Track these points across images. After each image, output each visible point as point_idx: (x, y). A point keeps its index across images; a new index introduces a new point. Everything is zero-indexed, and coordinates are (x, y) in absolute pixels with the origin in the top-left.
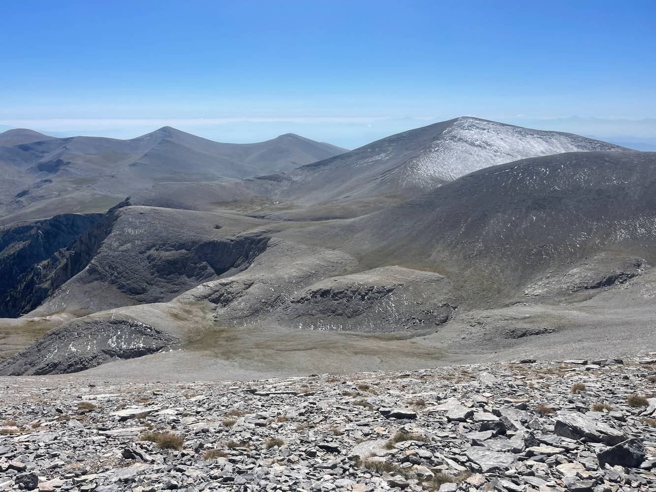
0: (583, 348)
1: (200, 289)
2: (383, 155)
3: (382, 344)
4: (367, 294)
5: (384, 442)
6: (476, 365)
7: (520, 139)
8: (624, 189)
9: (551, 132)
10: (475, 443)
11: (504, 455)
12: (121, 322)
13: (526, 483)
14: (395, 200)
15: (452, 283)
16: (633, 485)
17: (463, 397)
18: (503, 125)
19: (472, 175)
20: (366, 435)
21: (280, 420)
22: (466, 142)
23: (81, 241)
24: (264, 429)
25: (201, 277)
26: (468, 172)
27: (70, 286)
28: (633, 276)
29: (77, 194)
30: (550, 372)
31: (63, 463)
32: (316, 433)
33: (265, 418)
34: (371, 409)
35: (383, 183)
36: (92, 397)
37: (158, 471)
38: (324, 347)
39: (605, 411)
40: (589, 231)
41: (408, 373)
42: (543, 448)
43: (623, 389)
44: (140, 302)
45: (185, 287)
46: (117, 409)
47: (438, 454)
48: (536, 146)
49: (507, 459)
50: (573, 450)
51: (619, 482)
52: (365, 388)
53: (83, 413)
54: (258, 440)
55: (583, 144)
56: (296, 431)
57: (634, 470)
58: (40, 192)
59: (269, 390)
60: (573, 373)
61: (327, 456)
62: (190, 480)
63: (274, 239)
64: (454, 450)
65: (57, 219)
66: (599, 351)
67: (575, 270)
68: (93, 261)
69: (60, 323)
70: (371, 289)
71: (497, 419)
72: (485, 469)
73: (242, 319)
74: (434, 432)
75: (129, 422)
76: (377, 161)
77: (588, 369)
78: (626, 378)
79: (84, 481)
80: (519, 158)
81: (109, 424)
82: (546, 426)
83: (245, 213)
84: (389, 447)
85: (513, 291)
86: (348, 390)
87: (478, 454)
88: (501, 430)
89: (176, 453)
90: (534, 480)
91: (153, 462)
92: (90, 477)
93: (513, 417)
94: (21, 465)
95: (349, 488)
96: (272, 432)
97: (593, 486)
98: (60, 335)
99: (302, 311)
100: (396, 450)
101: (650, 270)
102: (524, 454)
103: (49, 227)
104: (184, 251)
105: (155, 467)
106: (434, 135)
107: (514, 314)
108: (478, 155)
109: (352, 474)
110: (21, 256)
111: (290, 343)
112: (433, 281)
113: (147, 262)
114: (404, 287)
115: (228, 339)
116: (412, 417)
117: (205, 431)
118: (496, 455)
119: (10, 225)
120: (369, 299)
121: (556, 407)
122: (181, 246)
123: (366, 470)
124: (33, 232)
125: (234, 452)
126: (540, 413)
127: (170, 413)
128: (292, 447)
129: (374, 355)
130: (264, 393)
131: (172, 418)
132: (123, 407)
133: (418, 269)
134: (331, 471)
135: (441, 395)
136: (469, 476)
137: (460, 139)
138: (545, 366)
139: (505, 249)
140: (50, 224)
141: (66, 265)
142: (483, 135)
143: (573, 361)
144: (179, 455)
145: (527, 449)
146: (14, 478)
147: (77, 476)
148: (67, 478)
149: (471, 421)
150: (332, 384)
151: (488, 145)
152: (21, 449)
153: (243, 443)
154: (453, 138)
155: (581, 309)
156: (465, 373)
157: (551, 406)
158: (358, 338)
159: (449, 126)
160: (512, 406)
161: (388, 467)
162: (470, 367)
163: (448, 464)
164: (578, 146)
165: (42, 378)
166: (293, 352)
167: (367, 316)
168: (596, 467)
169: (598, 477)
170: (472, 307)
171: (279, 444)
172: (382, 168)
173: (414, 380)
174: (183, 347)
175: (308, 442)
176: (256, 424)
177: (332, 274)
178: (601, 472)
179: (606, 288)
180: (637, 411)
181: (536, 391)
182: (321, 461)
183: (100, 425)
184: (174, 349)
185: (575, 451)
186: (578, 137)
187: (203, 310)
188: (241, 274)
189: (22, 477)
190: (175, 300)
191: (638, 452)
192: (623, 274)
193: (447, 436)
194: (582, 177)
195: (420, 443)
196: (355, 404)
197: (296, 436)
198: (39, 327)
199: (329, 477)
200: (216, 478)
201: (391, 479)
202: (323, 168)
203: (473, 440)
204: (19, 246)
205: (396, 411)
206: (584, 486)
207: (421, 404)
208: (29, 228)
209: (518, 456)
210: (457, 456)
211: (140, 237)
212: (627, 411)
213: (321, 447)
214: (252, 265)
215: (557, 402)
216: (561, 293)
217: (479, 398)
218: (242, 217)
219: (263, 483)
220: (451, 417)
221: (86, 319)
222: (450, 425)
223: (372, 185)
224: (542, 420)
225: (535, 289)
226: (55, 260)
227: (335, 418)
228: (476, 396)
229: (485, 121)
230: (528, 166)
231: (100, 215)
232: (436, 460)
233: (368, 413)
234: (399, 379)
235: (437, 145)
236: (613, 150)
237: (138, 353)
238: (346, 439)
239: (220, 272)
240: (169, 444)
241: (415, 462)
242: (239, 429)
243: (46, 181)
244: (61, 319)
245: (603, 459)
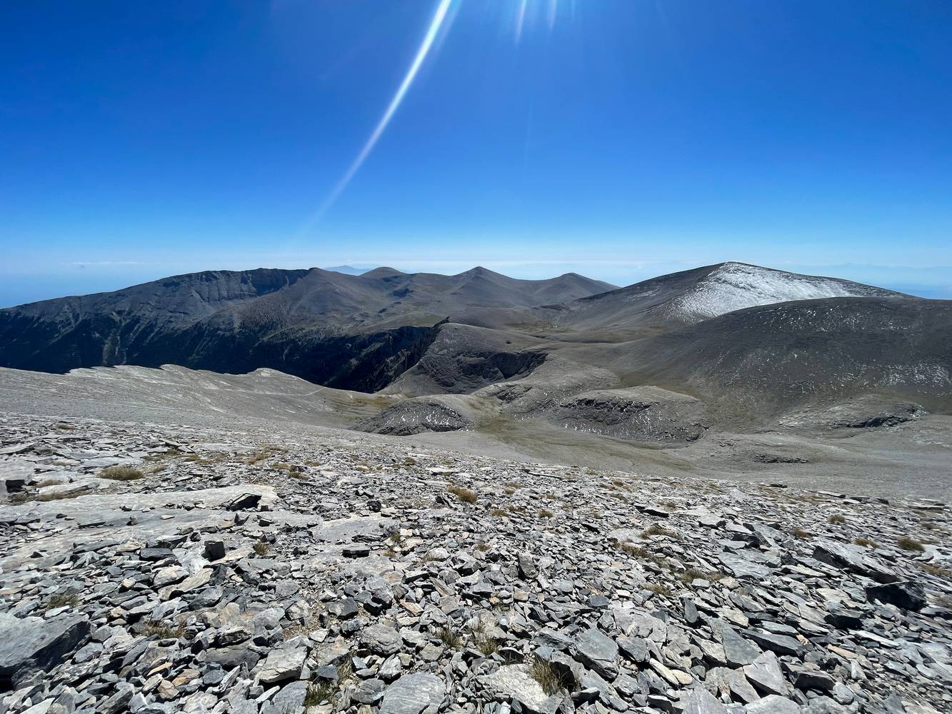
0: (839, 482)
1: (492, 388)
2: (650, 292)
3: (636, 450)
4: (626, 407)
5: (639, 532)
6: (724, 481)
7: (787, 283)
8: (902, 335)
9: (820, 277)
10: (727, 549)
11: (759, 567)
12: (435, 405)
13: (783, 597)
14: (658, 330)
15: (705, 407)
16: (911, 628)
17: (712, 507)
18: (770, 270)
19: (734, 313)
20: (622, 523)
21: (549, 497)
22: (730, 284)
23: (415, 346)
24: (537, 502)
25: (493, 378)
26: (729, 310)
27: (405, 376)
28: (906, 420)
29: (415, 313)
30: (802, 499)
31: (397, 497)
32: (579, 513)
33: (537, 493)
34: (626, 502)
35: (648, 315)
36: (414, 454)
37: (460, 517)
38: (584, 446)
39: (870, 547)
40: (857, 373)
41: (658, 478)
42: (801, 569)
43: (890, 529)
44: (450, 392)
45: (481, 385)
46: (430, 467)
47: (690, 552)
48: (803, 290)
49: (761, 571)
50: (836, 577)
51: (894, 621)
52: (621, 484)
53: (408, 465)
54: (531, 509)
55: (857, 289)
56: (562, 508)
57: (912, 613)
58: (393, 310)
59: (539, 472)
60: (829, 504)
61: (588, 534)
62: (483, 529)
63: (551, 355)
64: (706, 551)
65: (401, 329)
66: (858, 488)
67: (837, 408)
68: (421, 360)
69: (397, 400)
70: (630, 403)
71: (750, 533)
72: (738, 574)
73: (521, 414)
74: (686, 532)
75: (439, 477)
76: (645, 297)
77: (846, 503)
78: (894, 519)
79: (410, 513)
80: (784, 300)
81: (425, 476)
82: (801, 548)
83: (531, 333)
84: (644, 537)
85: (767, 420)
86: (604, 483)
87: (730, 560)
88: (755, 543)
89: (472, 506)
90: (792, 597)
91: (456, 509)
92: (415, 511)
93: (767, 534)
94: (371, 494)
95: (609, 563)
96: (542, 505)
97: (861, 617)
98: (397, 408)
99: (568, 415)
100: (651, 541)
101: (928, 417)
102: (780, 569)
103: (396, 334)
104: (482, 358)
105: (458, 514)
106: (700, 277)
107: (766, 441)
108: (741, 296)
109: (611, 553)
110: (378, 351)
111: (557, 438)
112: (687, 402)
113: (456, 364)
114: (660, 405)
115: (509, 428)
116: (665, 516)
117: (492, 494)
118: (750, 564)
119: (374, 331)
120: (627, 412)
121: (812, 533)
122: (481, 355)
123: (623, 552)
124: (387, 337)
125: (514, 515)
126: (795, 535)
127: (466, 476)
128: (559, 520)
129: (628, 458)
130: (536, 473)
131: (467, 480)
132: (434, 465)
133: (674, 391)
134: (593, 547)
135: (690, 502)
136: (722, 577)
137: (724, 281)
138: (797, 492)
139: (762, 381)
140: (398, 333)
141: (404, 361)
142: (748, 278)
143: (829, 493)
144: (474, 508)
145: (784, 566)
146: (367, 501)
147: (406, 508)
148: (399, 508)
149: (723, 530)
150: (591, 476)
151: (752, 287)
152: (372, 483)
153: (521, 509)
154: (718, 280)
155: (840, 445)
156: (713, 486)
157: (807, 531)
158: (614, 442)
159: (715, 270)
160: (763, 523)
161: (643, 554)
162: (719, 482)
163: (699, 562)
164: (851, 292)
165: (384, 437)
166: (558, 446)
167: (625, 425)
168: (864, 600)
169: (867, 610)
170: (724, 429)
171: (550, 516)
172: (648, 303)
173: (664, 485)
174: (476, 429)
175: (573, 519)
176: (530, 497)
177: (596, 387)
178: (869, 606)
179: (872, 429)
180: (910, 554)
181: (789, 514)
182: (583, 537)
183: (419, 476)
184: (470, 430)
185: (838, 579)
186: (852, 283)
187: (492, 403)
188: (523, 379)
189: (372, 502)
190: (473, 394)
191: (917, 597)
192: (893, 417)
193: (699, 539)
194: (852, 320)
195: (674, 539)
196: (612, 495)
197: (562, 512)
198: (384, 401)
199: (591, 551)
200: (501, 531)
201: (646, 564)
202: (596, 300)
203: (726, 546)
204: (378, 345)
205: (650, 508)
206: (850, 616)
207: (672, 506)
208: (384, 334)
209: (774, 570)
210: (708, 558)
211: (454, 346)
212: (896, 552)
213: (584, 525)
214: (532, 374)
215: (814, 528)
216: (819, 427)
217: (729, 510)
218: (527, 336)
219: (538, 543)
220: (703, 522)
221: (413, 400)
222: (702, 529)
223: (639, 316)
224: (797, 542)
225: (792, 420)
226: (398, 357)
227: (594, 504)
228: (725, 508)
229: (751, 266)
230: (794, 307)
231: (429, 328)
232: (688, 557)
233: (624, 505)
234: (650, 482)
235: (702, 286)
236: (892, 296)
237: (445, 429)
238: (605, 523)
239: (507, 376)
240: (467, 499)
241: (667, 555)
242: (518, 498)
243: (397, 303)
244: (398, 397)
245: (871, 593)
